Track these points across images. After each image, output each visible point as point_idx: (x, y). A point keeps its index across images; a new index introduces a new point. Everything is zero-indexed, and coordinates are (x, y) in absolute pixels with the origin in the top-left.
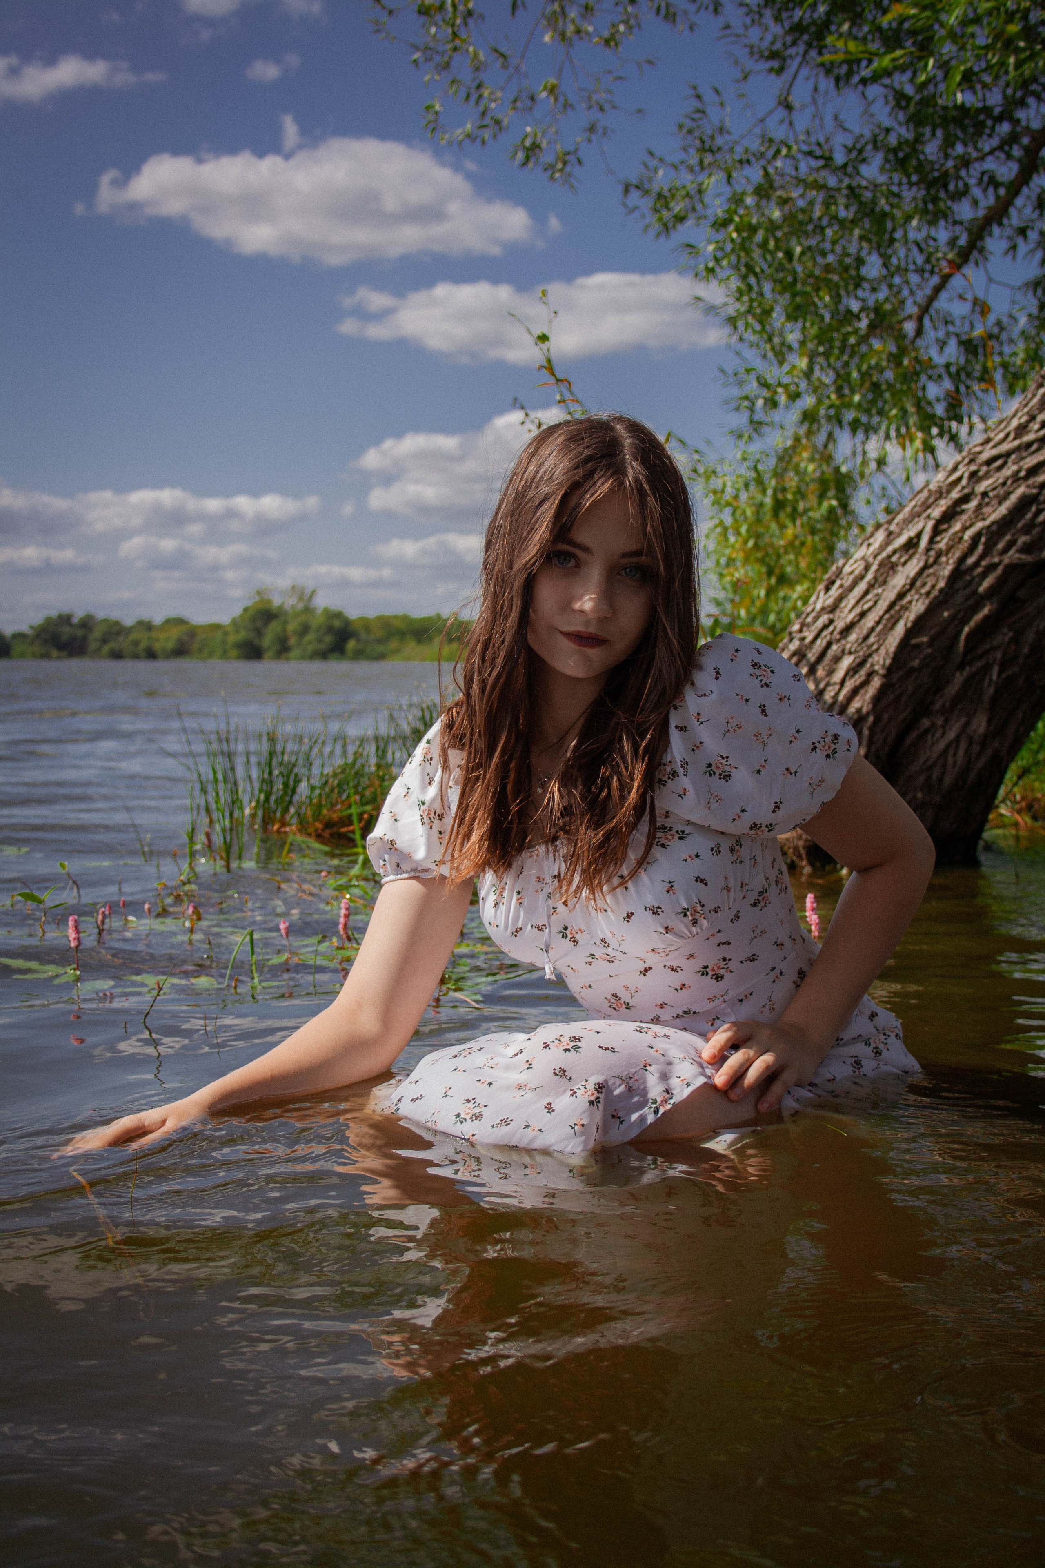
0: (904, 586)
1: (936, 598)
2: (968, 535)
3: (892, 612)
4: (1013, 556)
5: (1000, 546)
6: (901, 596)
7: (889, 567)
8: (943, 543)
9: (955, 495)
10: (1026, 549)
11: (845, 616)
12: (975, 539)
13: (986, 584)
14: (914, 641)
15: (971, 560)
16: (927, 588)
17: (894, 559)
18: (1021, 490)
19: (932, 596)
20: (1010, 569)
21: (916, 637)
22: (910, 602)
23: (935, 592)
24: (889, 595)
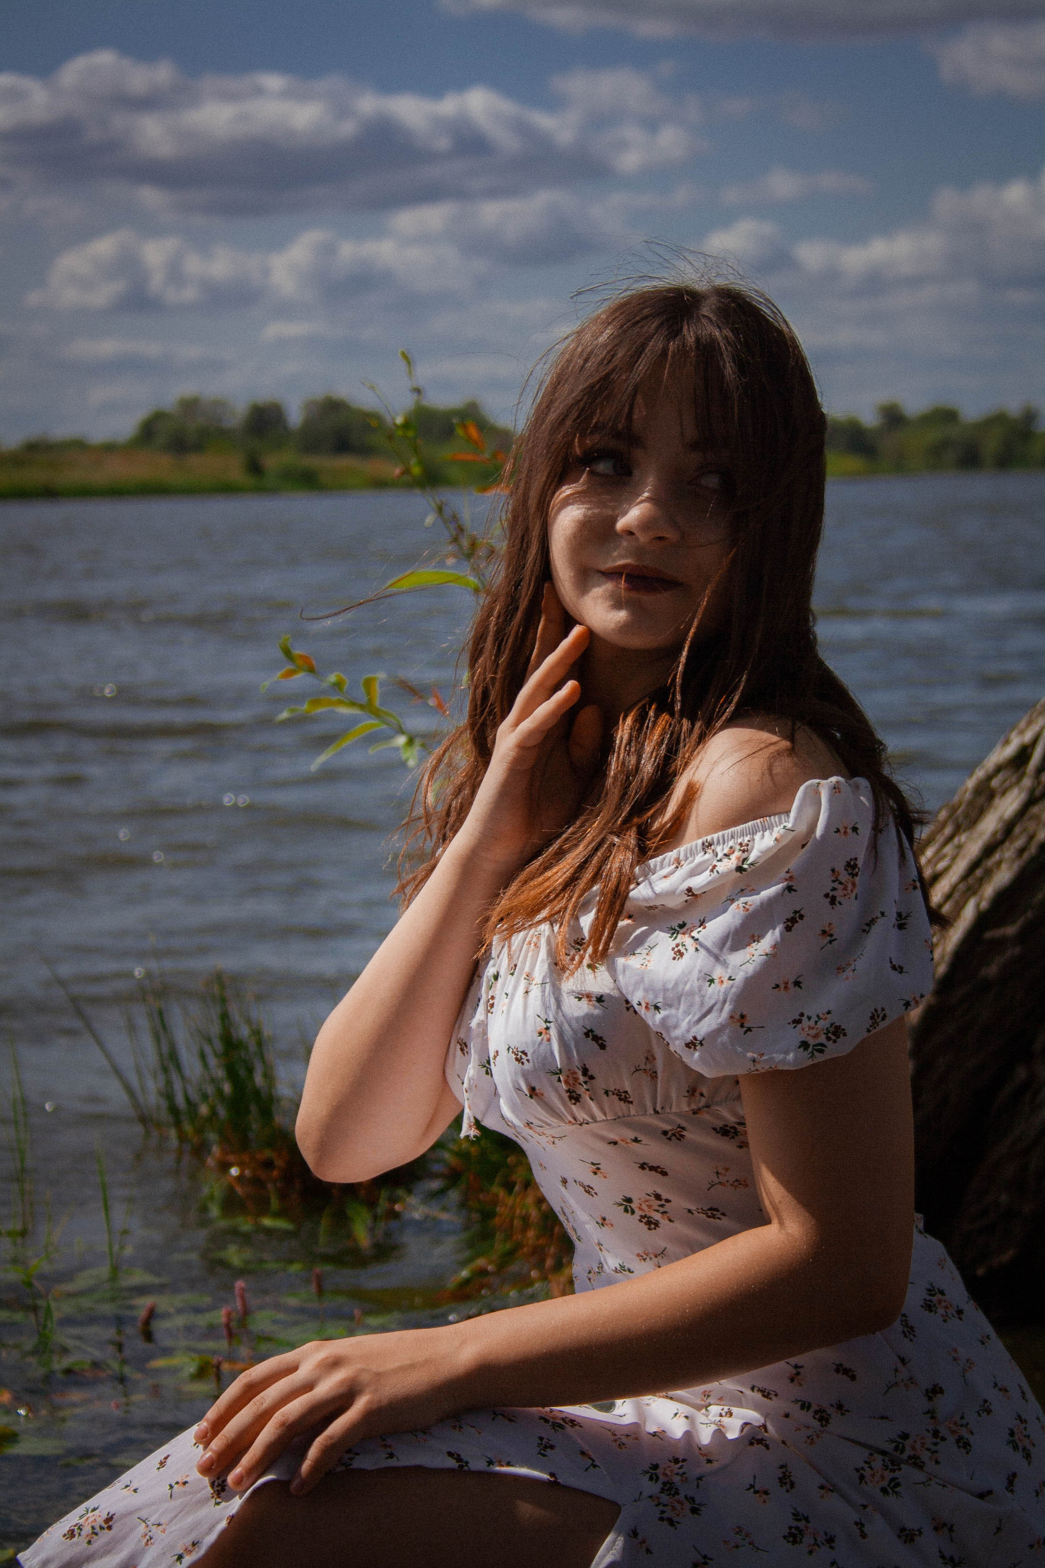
0: (994, 834)
1: (1033, 859)
3: (971, 880)
14: (988, 935)
16: (1019, 843)
17: (995, 783)
19: (1026, 856)
21: (997, 925)
22: (999, 864)
23: (1033, 849)
24: (973, 849)
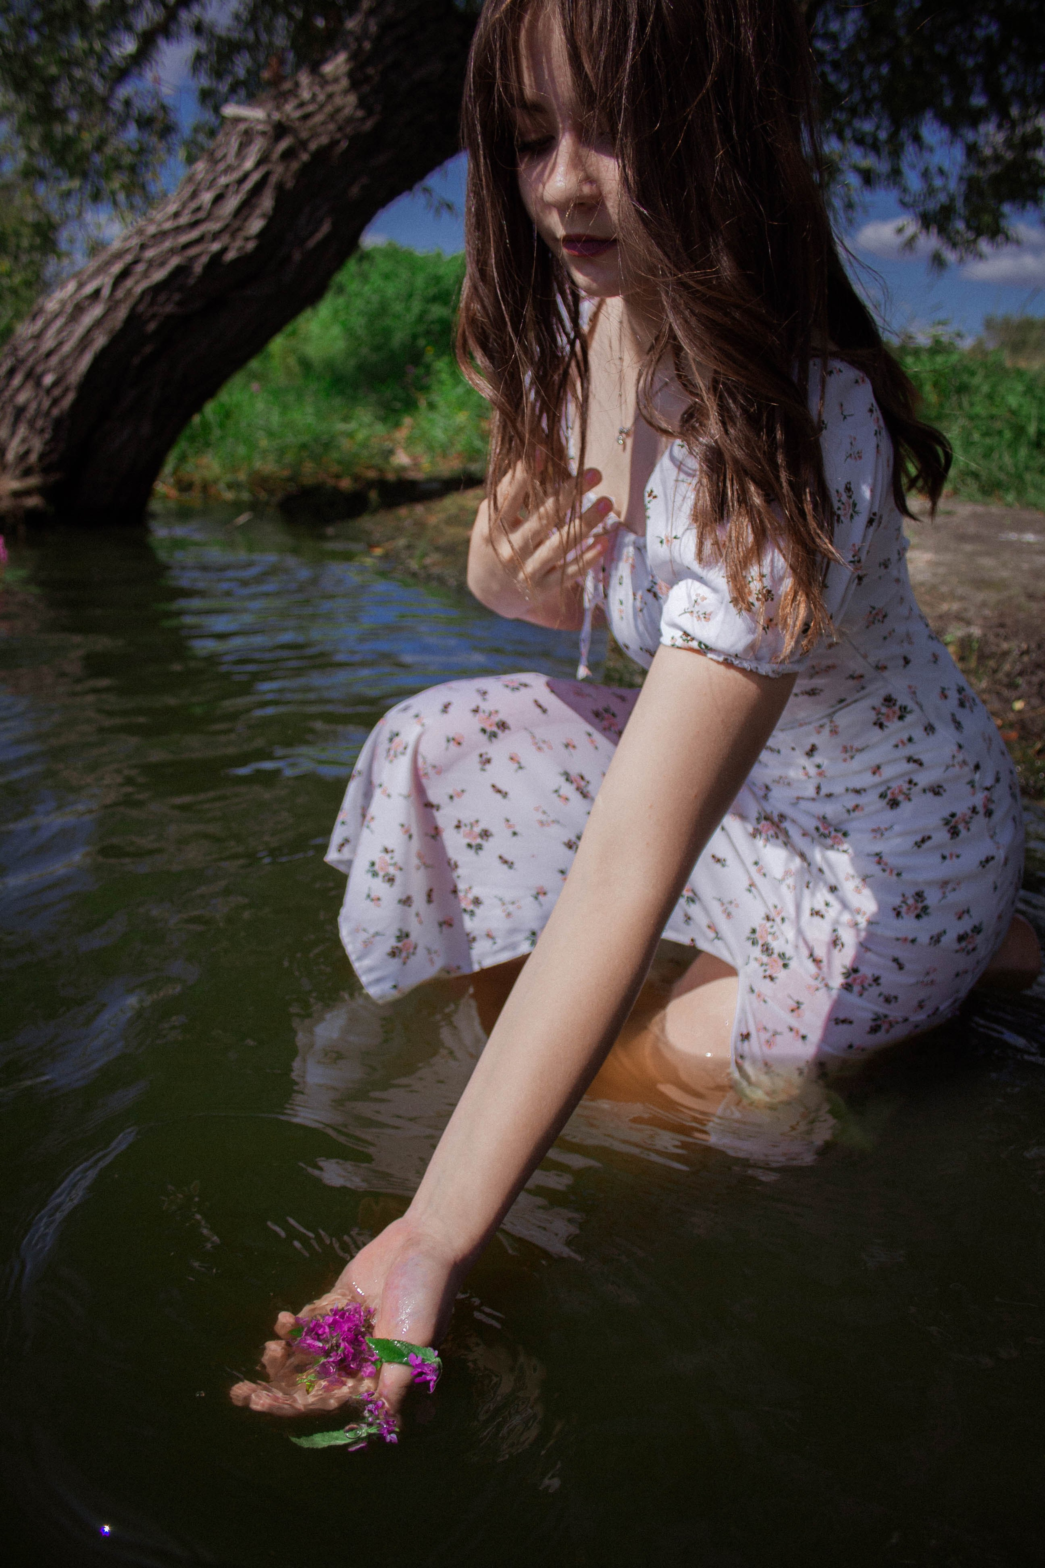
0: (91, 324)
1: (114, 334)
2: (139, 289)
3: (83, 343)
4: (169, 309)
5: (162, 298)
6: (89, 331)
7: (79, 309)
8: (120, 294)
9: (129, 258)
10: (179, 304)
11: (48, 343)
12: (144, 293)
13: (152, 326)
15: (141, 308)
17: (83, 304)
18: (175, 261)
19: (112, 333)
20: (169, 317)
23: (115, 331)
